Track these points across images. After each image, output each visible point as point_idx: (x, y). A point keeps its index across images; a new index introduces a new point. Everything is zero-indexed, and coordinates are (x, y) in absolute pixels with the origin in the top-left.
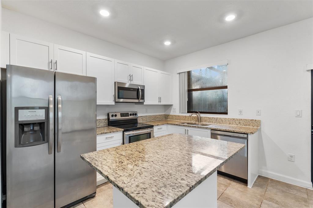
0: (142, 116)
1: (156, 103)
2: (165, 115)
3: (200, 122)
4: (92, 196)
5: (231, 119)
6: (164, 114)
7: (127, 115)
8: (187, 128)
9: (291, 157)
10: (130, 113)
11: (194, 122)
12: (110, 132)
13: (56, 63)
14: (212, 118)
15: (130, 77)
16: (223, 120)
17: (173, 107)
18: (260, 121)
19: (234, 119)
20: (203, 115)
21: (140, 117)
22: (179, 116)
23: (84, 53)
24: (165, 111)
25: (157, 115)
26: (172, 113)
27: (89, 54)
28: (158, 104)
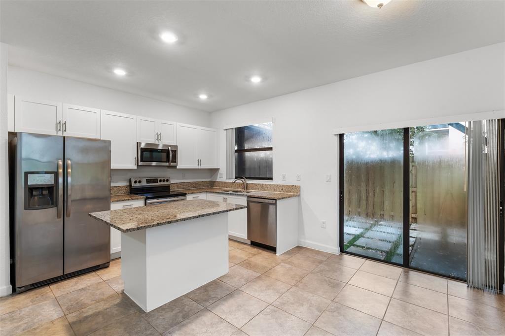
0: (177, 183)
1: (195, 166)
2: (211, 181)
3: (247, 189)
4: (105, 266)
5: (275, 185)
6: (209, 180)
7: (155, 181)
8: (225, 196)
9: (324, 223)
10: (159, 179)
11: (239, 190)
12: (129, 200)
13: (65, 123)
14: (258, 184)
15: (158, 135)
16: (268, 186)
17: (220, 171)
18: (300, 187)
19: (277, 185)
20: (249, 181)
21: (175, 183)
22: (225, 182)
23: (98, 111)
24: (211, 177)
25: (199, 182)
26: (219, 180)
27: (104, 112)
28: (197, 168)
